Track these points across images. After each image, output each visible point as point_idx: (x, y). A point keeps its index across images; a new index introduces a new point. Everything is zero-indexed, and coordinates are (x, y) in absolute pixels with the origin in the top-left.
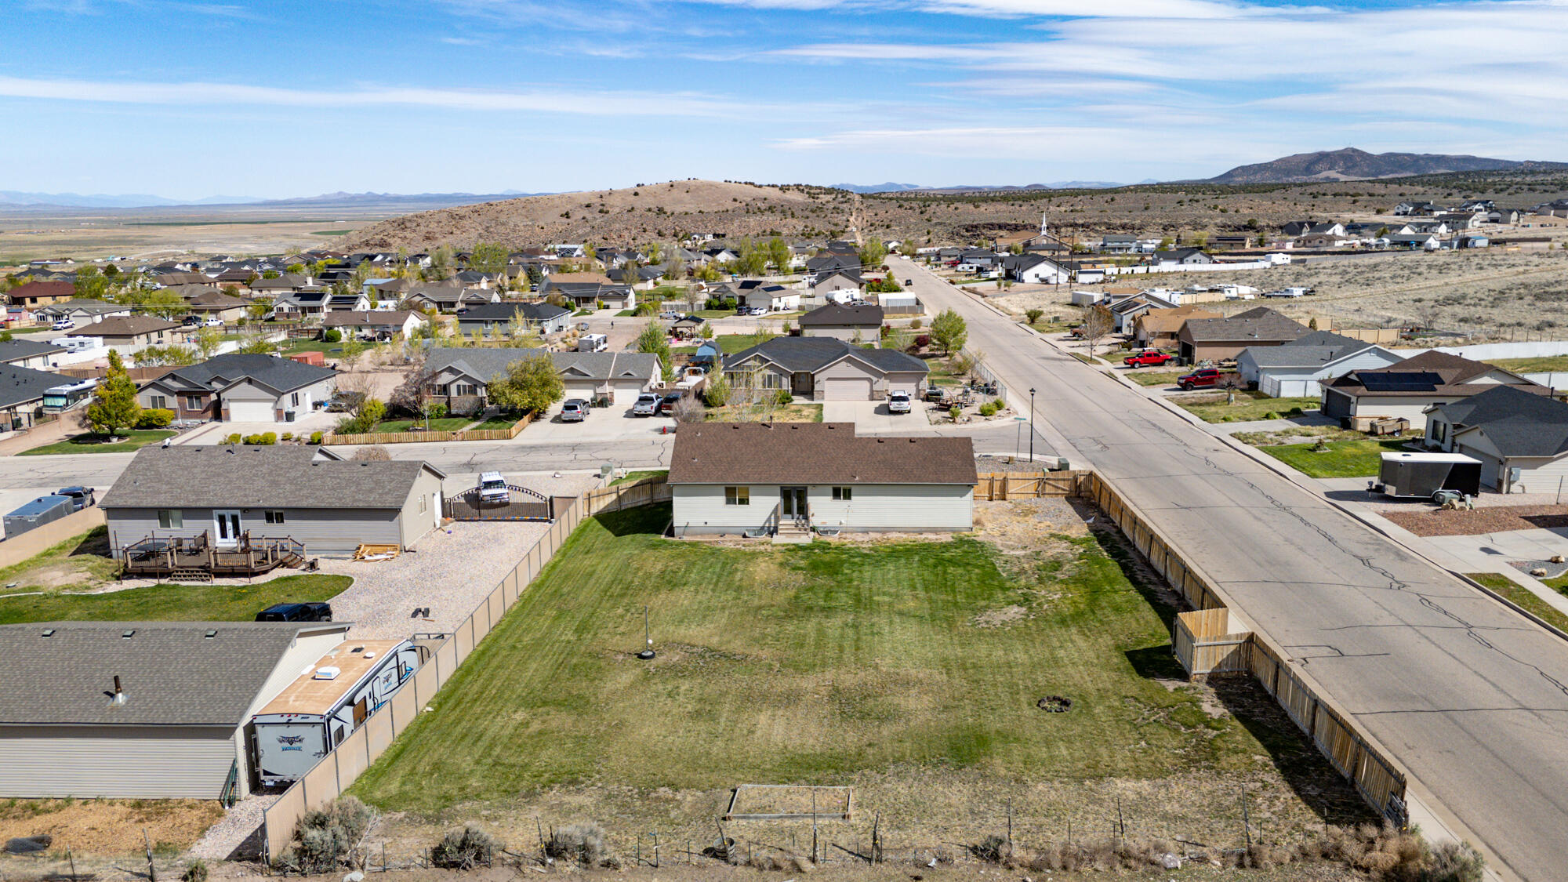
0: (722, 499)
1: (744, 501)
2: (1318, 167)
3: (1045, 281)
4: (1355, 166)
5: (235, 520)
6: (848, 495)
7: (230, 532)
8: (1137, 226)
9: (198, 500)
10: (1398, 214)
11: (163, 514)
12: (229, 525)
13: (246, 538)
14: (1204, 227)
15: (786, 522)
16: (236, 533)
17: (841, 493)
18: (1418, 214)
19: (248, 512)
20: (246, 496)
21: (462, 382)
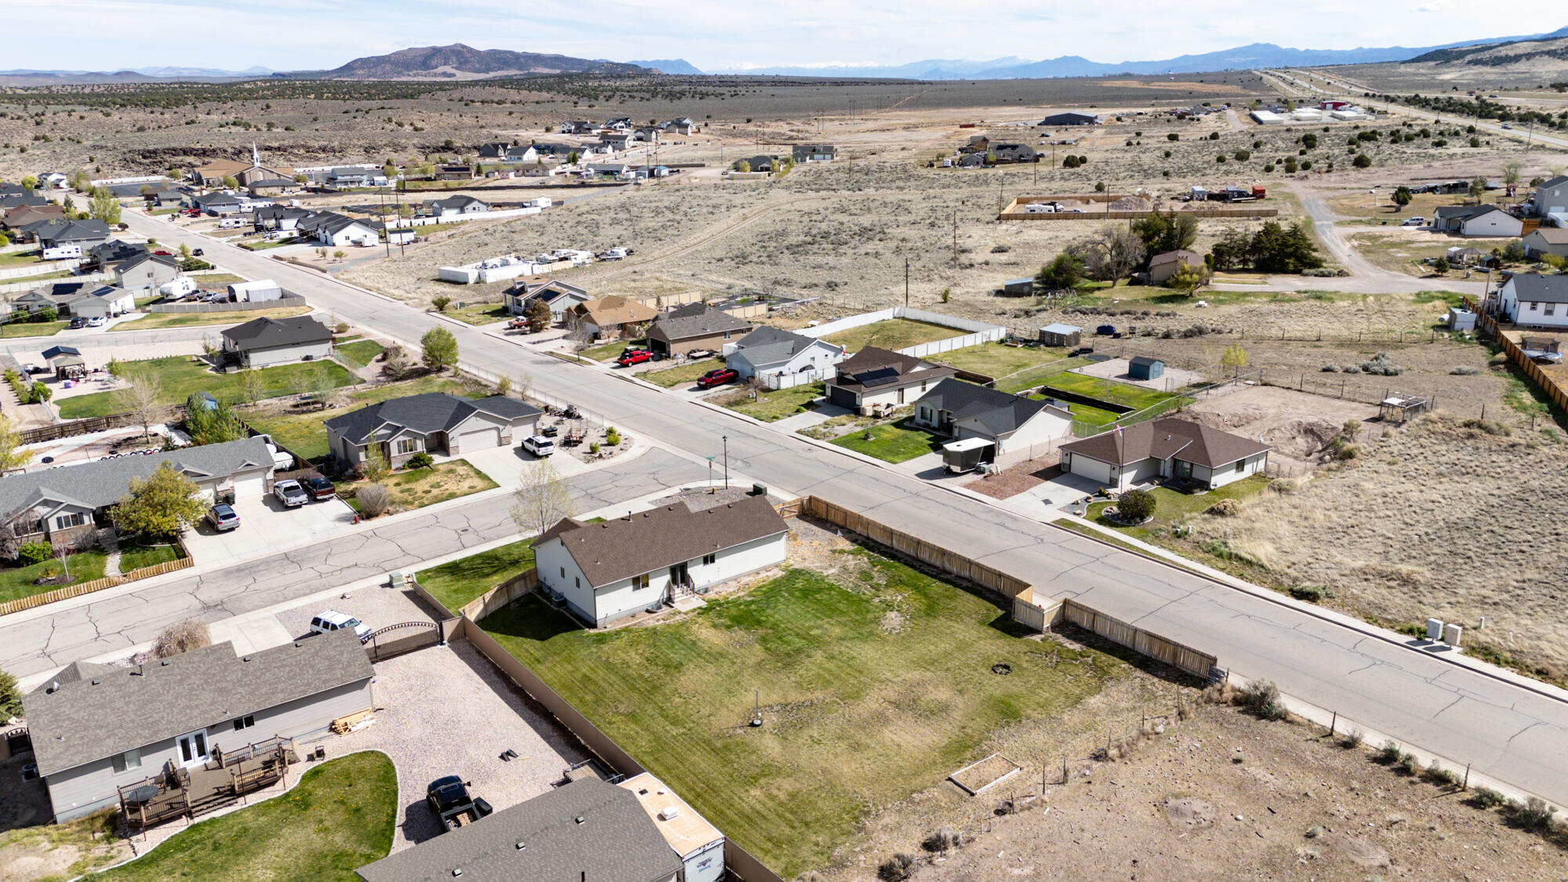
0: (631, 588)
1: (646, 585)
2: (434, 62)
3: (358, 244)
4: (466, 62)
5: (199, 739)
6: (713, 561)
7: (194, 752)
8: (337, 148)
9: (155, 733)
10: (564, 132)
11: (118, 762)
12: (193, 746)
13: (215, 753)
14: (404, 148)
15: (677, 591)
16: (202, 752)
17: (709, 559)
18: (580, 132)
19: (213, 729)
20: (205, 712)
21: (63, 514)
